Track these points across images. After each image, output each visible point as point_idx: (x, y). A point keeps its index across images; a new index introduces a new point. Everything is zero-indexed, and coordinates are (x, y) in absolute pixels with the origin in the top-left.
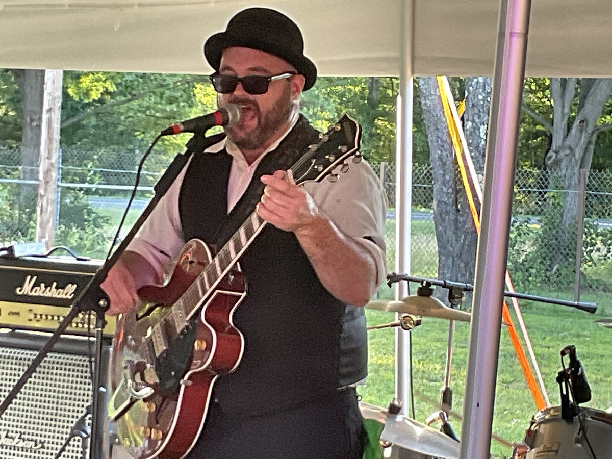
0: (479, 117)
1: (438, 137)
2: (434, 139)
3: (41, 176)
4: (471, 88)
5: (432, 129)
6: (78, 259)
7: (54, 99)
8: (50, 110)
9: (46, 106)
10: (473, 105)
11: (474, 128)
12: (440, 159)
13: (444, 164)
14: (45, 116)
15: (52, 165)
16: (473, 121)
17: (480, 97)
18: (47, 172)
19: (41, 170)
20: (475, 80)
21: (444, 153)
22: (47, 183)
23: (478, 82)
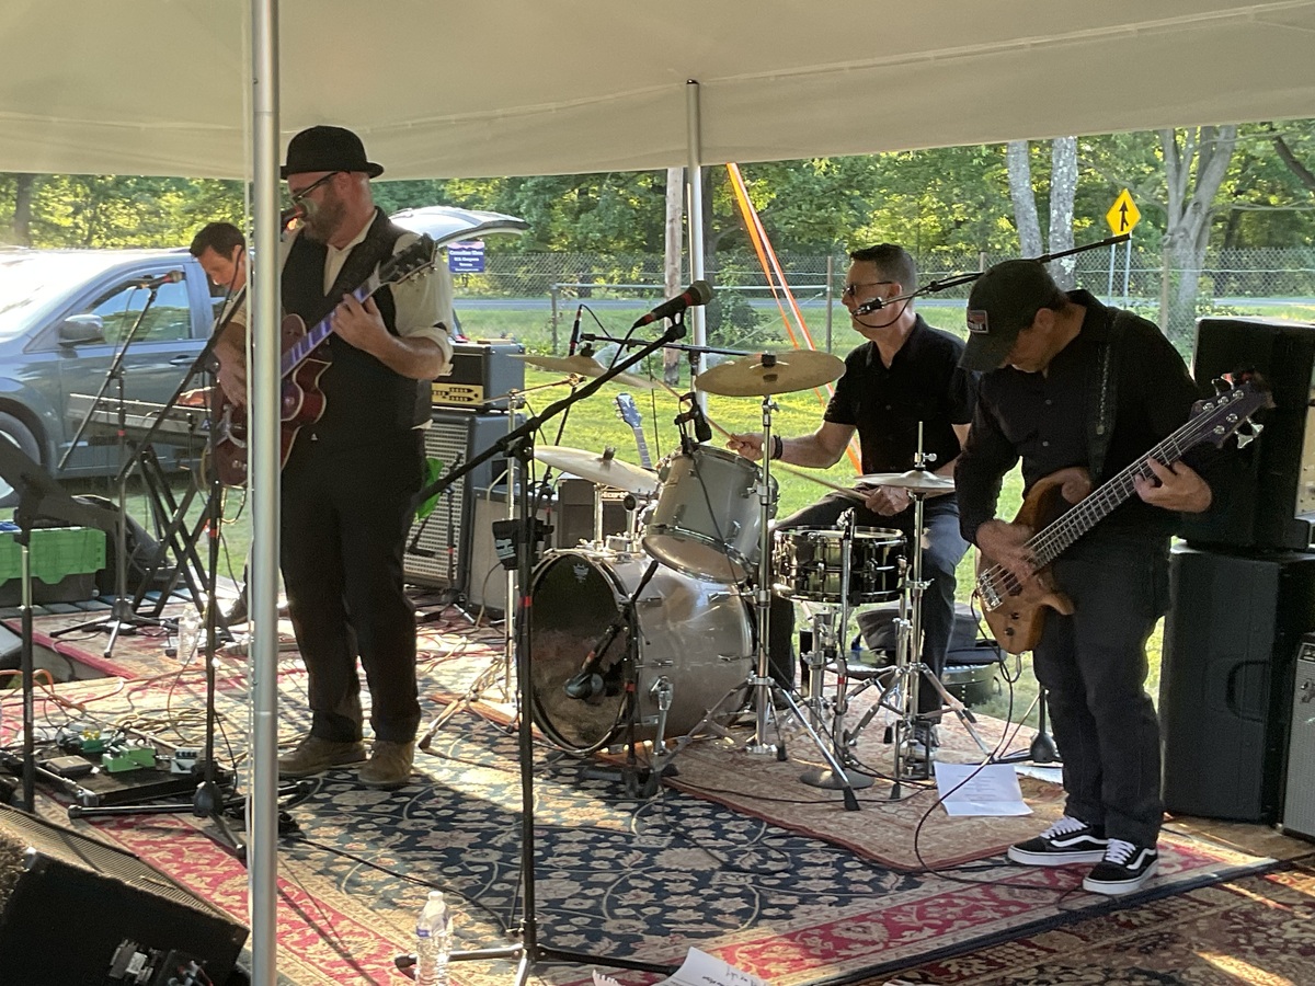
0: (1064, 205)
1: (1027, 226)
2: (1024, 228)
3: (667, 280)
4: (1056, 179)
5: (1021, 218)
7: (675, 211)
8: (672, 221)
9: (668, 218)
10: (1059, 194)
11: (1060, 216)
12: (1030, 247)
13: (1034, 251)
14: (668, 226)
15: (676, 269)
16: (1059, 209)
17: (1065, 186)
18: (672, 277)
19: (666, 274)
20: (1060, 170)
21: (1033, 241)
22: (672, 286)
23: (1062, 173)
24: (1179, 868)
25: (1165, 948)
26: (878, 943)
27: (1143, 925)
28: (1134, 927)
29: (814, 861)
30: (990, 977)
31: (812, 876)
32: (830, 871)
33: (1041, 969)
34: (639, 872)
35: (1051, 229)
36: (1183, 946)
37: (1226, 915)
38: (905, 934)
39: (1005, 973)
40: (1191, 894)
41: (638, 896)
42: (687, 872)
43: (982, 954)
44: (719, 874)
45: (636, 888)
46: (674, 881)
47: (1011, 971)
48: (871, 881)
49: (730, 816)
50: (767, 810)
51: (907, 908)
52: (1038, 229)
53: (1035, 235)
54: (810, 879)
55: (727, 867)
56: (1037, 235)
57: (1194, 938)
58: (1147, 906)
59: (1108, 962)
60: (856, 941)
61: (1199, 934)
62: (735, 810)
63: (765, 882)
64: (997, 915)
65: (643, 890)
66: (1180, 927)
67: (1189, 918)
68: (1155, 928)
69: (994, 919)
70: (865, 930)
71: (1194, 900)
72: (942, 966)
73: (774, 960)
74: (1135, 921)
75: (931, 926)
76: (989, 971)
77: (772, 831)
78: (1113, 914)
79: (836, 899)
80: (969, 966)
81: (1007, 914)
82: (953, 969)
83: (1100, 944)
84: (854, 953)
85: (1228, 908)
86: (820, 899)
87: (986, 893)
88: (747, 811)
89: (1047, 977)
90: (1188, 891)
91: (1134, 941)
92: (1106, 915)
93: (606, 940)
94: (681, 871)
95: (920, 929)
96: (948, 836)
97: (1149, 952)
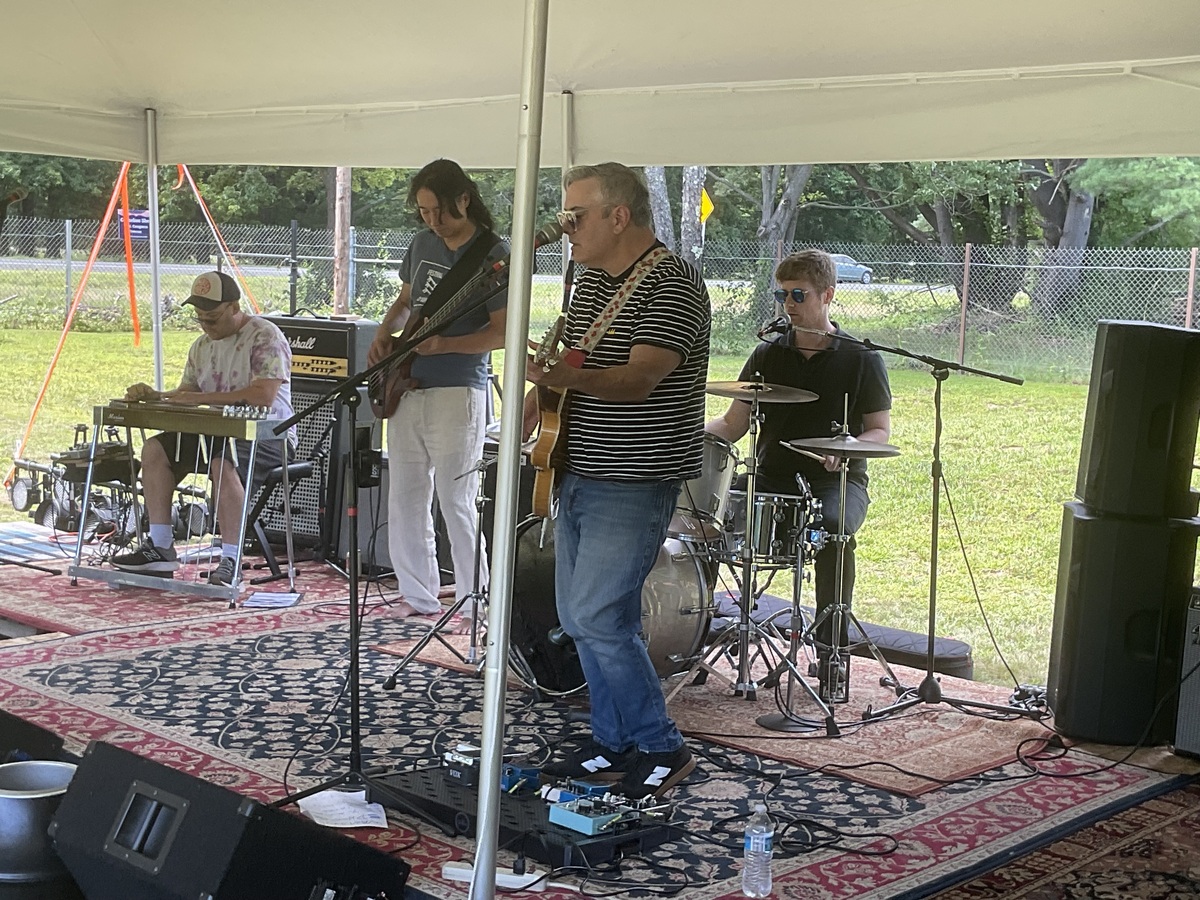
0: (695, 199)
3: (336, 253)
6: (317, 318)
7: (344, 189)
8: (341, 199)
9: (338, 196)
11: (691, 208)
14: (338, 204)
15: (347, 244)
16: (690, 202)
18: (342, 250)
19: (336, 248)
22: (342, 259)
24: (1118, 785)
25: (1158, 853)
26: (927, 858)
27: (1126, 834)
28: (1122, 836)
29: (821, 787)
30: (1041, 882)
31: (830, 801)
32: (841, 797)
33: (1074, 873)
34: (683, 803)
35: (683, 220)
36: (1171, 851)
37: (1183, 821)
38: (944, 848)
39: (1051, 878)
40: (1144, 805)
41: (702, 824)
42: (722, 801)
43: (1018, 863)
44: (751, 803)
45: (693, 817)
46: (720, 810)
47: (1054, 877)
48: (880, 803)
49: (721, 751)
50: (749, 743)
51: (928, 827)
52: (671, 219)
53: (669, 224)
54: (830, 804)
55: (753, 795)
56: (670, 224)
57: (1176, 844)
58: (1116, 817)
59: (1122, 865)
60: (911, 857)
61: (1176, 840)
62: (723, 746)
63: (795, 808)
64: (1007, 830)
65: (698, 817)
66: (1157, 834)
67: (1157, 827)
68: (1138, 836)
69: (1005, 834)
70: (910, 847)
71: (1149, 811)
72: (996, 874)
73: (858, 876)
74: (1118, 831)
75: (963, 842)
76: (1037, 877)
77: (767, 762)
78: (1097, 825)
79: (865, 821)
80: (1018, 874)
81: (1014, 829)
82: (1007, 877)
83: (1106, 852)
84: (918, 868)
85: (1181, 817)
86: (852, 821)
87: (982, 809)
88: (733, 746)
89: (1086, 881)
90: (1142, 802)
91: (1131, 847)
92: (1093, 826)
93: (704, 863)
94: (718, 801)
95: (954, 845)
96: (916, 763)
97: (1148, 857)
